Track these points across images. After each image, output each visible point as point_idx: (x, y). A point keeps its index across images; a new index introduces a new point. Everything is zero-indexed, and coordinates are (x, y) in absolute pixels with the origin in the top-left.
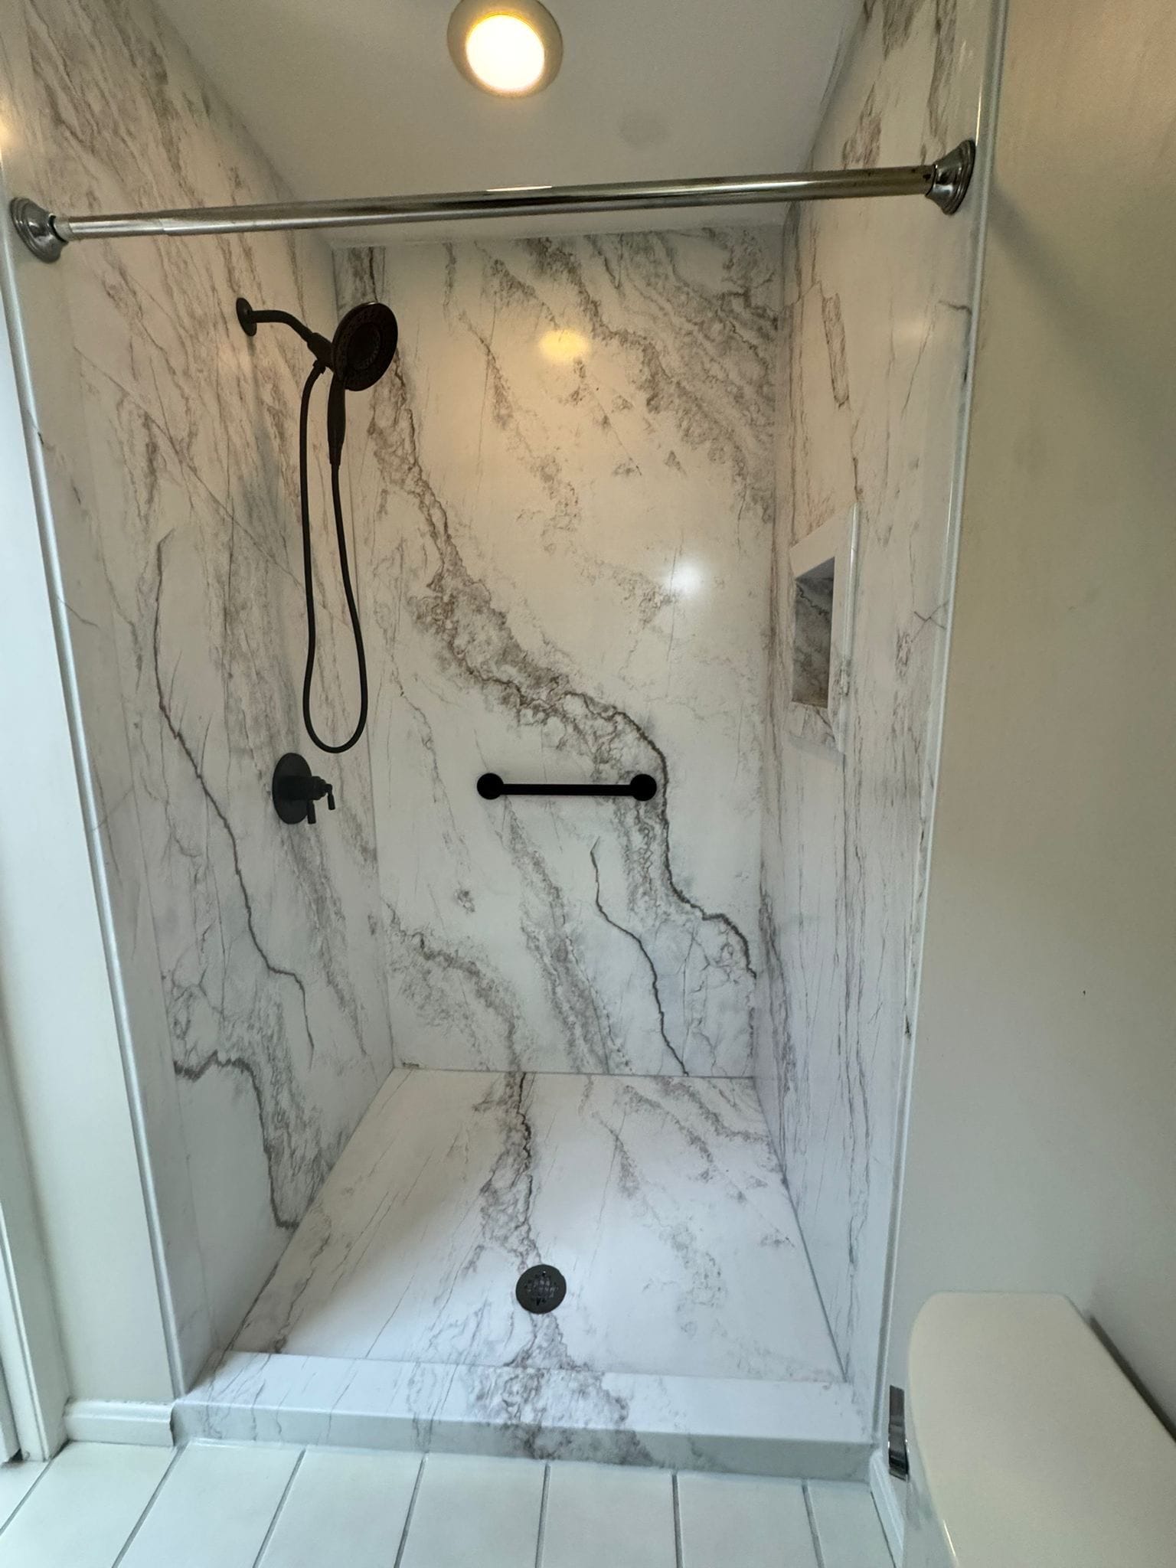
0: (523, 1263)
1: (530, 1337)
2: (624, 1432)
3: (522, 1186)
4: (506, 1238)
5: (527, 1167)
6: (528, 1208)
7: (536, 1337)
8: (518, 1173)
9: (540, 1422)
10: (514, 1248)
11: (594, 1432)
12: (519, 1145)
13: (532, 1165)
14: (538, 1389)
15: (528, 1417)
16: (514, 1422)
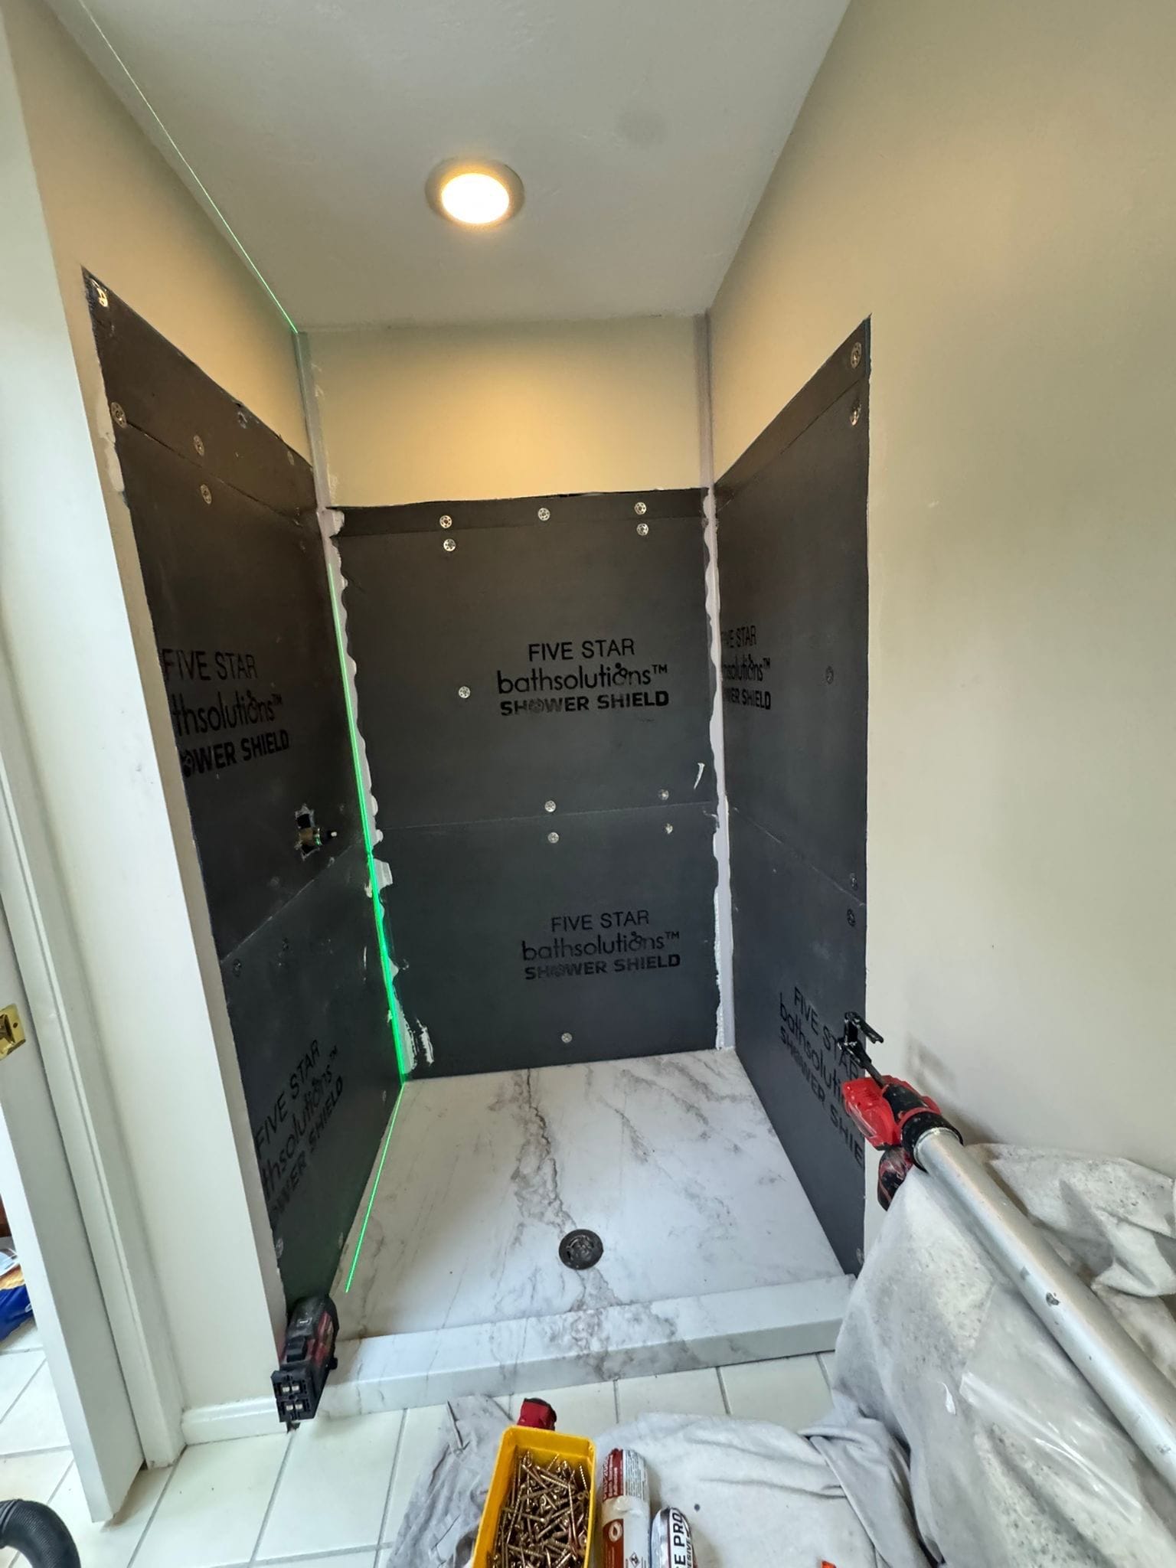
0: (561, 1232)
1: (581, 1288)
2: (676, 1343)
3: (547, 1169)
4: (542, 1214)
5: (548, 1153)
6: (556, 1186)
7: (585, 1288)
8: (541, 1159)
9: (607, 1348)
10: (552, 1220)
11: (652, 1347)
12: (537, 1135)
13: (552, 1150)
14: (599, 1325)
15: (596, 1347)
16: (585, 1352)
